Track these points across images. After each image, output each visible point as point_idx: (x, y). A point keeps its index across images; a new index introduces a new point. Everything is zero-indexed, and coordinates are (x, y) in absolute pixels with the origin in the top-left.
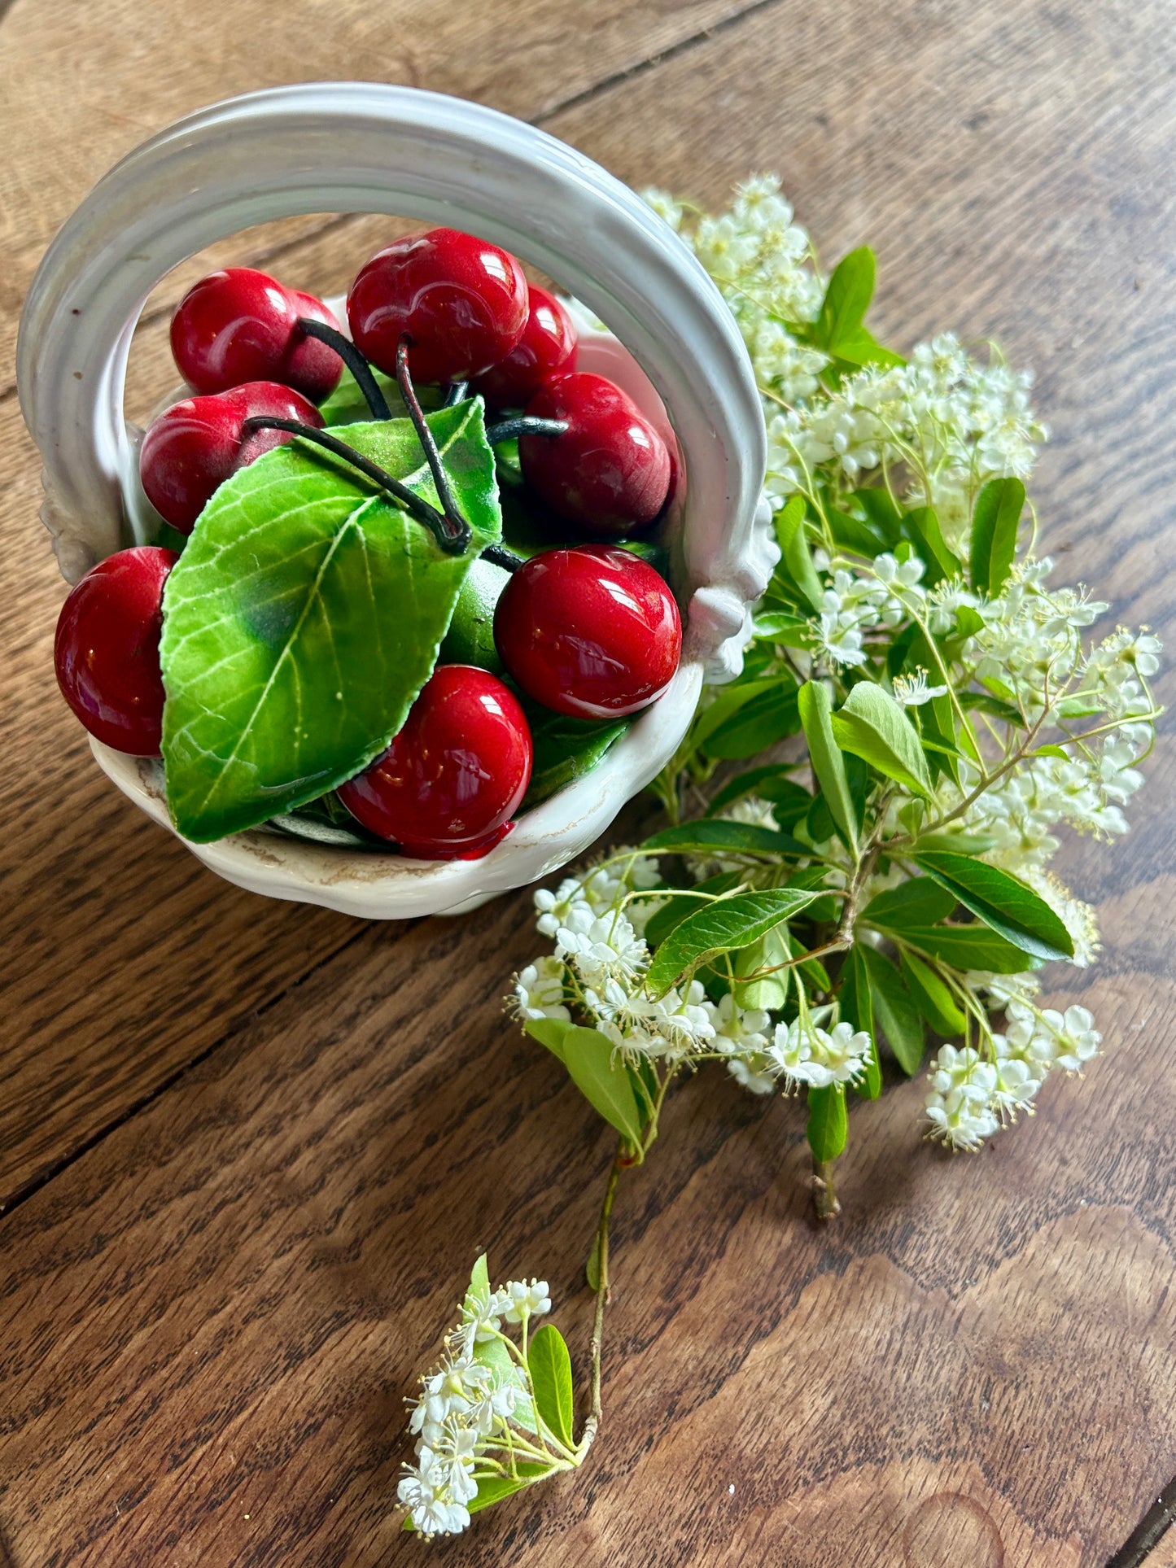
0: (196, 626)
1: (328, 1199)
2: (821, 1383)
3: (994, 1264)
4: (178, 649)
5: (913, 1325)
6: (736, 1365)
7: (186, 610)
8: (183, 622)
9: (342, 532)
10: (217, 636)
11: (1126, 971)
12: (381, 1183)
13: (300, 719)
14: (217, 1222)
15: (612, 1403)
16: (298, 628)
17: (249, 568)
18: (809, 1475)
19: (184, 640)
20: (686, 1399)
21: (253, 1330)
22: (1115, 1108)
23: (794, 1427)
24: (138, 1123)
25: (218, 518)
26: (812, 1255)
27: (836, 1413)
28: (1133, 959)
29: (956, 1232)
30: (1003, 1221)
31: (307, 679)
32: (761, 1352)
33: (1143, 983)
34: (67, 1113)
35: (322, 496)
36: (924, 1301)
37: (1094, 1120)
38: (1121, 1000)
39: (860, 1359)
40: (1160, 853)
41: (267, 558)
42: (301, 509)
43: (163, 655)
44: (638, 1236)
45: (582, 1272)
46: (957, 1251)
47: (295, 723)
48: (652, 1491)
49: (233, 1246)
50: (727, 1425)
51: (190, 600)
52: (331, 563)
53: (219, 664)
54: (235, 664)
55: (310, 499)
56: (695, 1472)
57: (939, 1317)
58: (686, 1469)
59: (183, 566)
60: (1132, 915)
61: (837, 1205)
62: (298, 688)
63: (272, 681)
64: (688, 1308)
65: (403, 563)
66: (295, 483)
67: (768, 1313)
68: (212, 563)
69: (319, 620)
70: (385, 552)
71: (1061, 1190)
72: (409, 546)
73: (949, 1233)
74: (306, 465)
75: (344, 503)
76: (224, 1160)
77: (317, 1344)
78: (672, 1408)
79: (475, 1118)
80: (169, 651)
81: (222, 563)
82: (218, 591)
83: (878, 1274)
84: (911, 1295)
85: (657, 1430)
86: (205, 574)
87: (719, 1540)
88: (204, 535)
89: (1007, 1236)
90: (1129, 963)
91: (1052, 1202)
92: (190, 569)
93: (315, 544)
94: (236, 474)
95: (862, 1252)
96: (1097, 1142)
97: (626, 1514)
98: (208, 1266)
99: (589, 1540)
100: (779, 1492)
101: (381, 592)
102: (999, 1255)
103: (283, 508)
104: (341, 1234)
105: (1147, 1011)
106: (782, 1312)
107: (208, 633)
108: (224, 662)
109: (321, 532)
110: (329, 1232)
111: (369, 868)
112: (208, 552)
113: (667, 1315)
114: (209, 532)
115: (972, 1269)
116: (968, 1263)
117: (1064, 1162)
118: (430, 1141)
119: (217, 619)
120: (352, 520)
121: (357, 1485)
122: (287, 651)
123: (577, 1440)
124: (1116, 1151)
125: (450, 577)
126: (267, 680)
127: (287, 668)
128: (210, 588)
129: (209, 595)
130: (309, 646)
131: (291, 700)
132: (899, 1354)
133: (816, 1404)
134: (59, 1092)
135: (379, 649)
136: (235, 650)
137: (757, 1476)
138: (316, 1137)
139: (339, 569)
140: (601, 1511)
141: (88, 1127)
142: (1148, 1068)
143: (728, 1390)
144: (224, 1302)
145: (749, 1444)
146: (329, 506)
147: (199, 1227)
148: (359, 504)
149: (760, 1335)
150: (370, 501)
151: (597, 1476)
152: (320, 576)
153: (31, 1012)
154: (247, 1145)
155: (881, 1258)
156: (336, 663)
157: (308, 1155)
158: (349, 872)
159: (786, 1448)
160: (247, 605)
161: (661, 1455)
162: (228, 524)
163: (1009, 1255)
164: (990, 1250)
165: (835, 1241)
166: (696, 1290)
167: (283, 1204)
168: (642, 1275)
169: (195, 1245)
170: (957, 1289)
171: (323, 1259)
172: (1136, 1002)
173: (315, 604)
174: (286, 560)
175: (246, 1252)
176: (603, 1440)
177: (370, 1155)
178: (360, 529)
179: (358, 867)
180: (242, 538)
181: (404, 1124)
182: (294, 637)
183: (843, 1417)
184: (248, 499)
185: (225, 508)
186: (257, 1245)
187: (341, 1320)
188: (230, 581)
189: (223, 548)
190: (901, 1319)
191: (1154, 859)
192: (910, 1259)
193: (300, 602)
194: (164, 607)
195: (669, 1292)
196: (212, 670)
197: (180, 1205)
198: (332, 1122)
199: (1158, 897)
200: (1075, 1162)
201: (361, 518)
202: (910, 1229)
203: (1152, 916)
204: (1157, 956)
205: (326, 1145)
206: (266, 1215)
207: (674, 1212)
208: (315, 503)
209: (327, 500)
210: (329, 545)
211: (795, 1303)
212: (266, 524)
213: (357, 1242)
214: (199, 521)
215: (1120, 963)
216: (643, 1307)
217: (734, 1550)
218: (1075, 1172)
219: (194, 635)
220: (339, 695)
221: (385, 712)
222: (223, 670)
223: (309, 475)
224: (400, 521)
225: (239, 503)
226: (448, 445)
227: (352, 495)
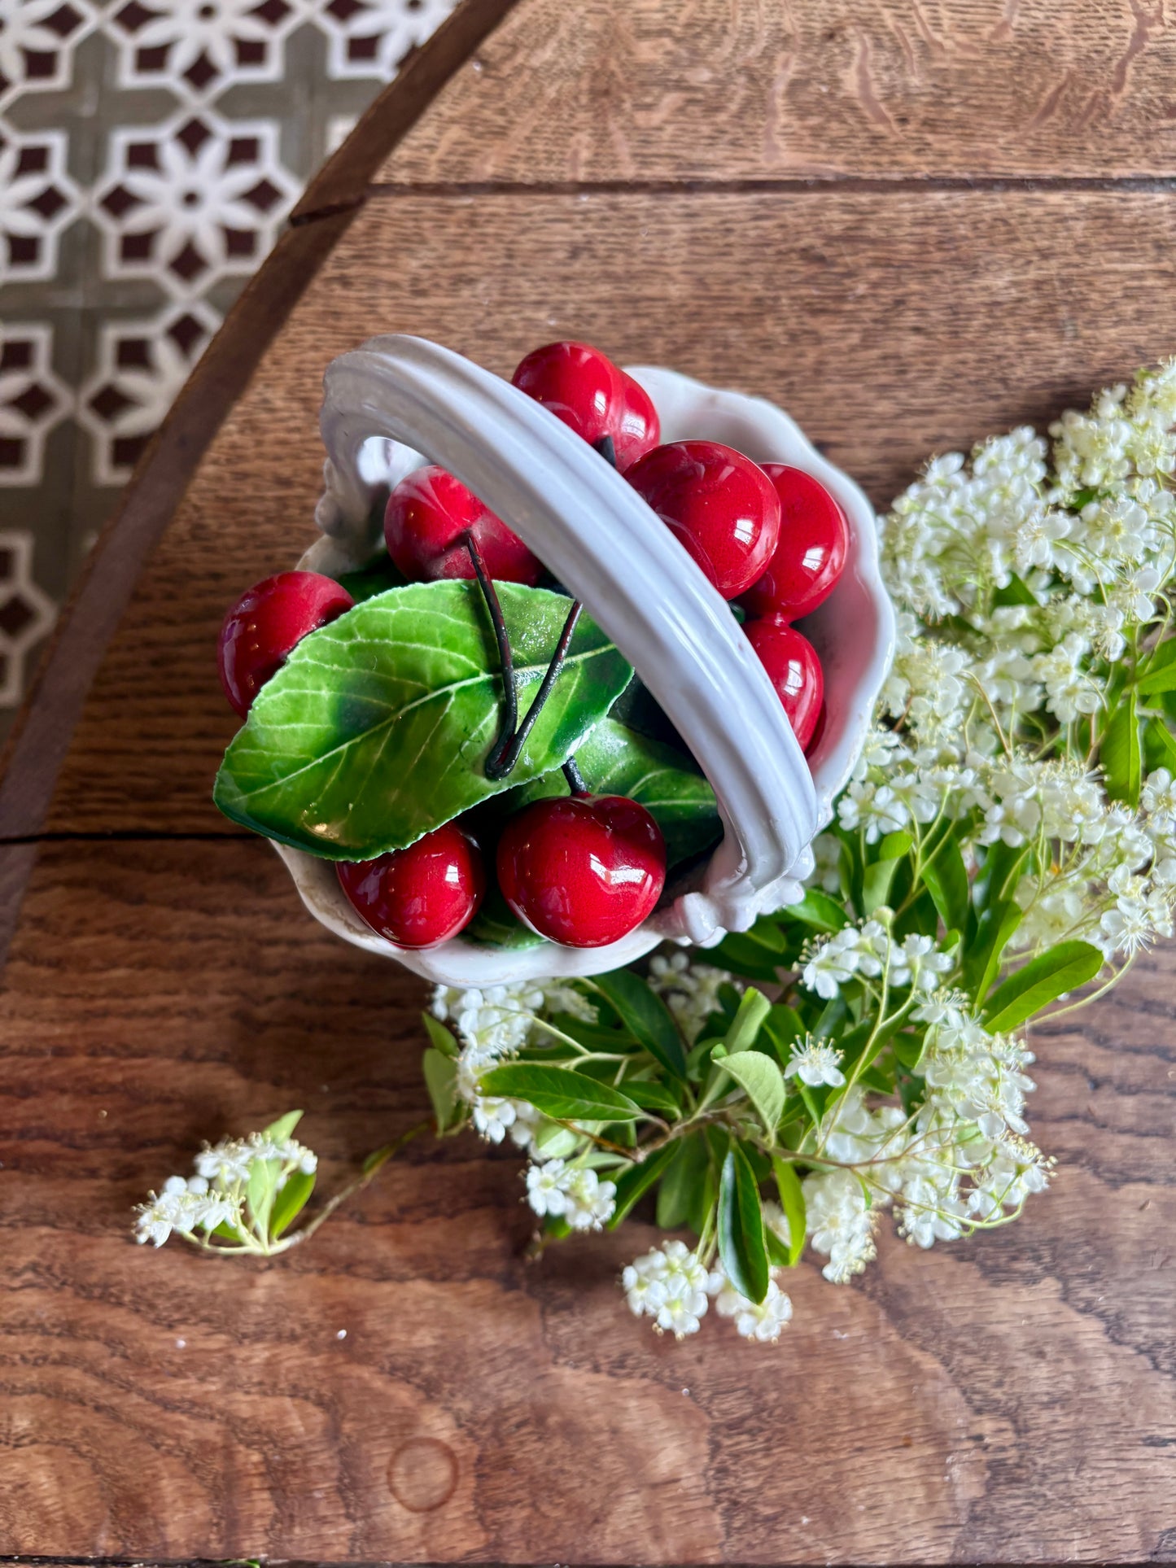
0: (300, 684)
1: (272, 985)
2: (438, 1331)
3: (596, 1369)
4: (275, 697)
5: (518, 1355)
6: (402, 1279)
7: (303, 668)
8: (294, 676)
9: (439, 692)
10: (310, 702)
11: (872, 1296)
12: (307, 1002)
13: (320, 799)
14: (205, 944)
15: (321, 1235)
16: (364, 735)
17: (368, 666)
18: (387, 1366)
19: (284, 691)
20: (361, 1270)
21: (177, 1022)
22: (766, 1364)
23: (402, 1337)
24: (207, 847)
25: (372, 613)
26: (499, 1267)
27: (430, 1354)
28: (886, 1294)
29: (595, 1334)
30: (626, 1355)
31: (342, 778)
32: (422, 1287)
33: (875, 1314)
34: (177, 806)
35: (454, 649)
36: (536, 1349)
37: (747, 1357)
38: (847, 1310)
39: (471, 1341)
40: (991, 1250)
41: (383, 667)
42: (431, 649)
43: (261, 695)
44: (418, 1162)
45: (367, 1153)
46: (583, 1343)
47: (315, 800)
48: (302, 1295)
49: (203, 966)
50: (370, 1303)
51: (312, 662)
52: (416, 708)
53: (294, 725)
54: (306, 733)
55: (444, 645)
56: (332, 1307)
57: (535, 1364)
58: (330, 1301)
59: (325, 633)
60: (919, 1269)
61: (538, 1255)
62: (333, 778)
63: (321, 760)
64: (406, 1228)
65: (450, 755)
66: (444, 622)
67: (447, 1271)
68: (346, 644)
69: (378, 744)
70: (448, 736)
71: (680, 1373)
72: (467, 743)
73: (590, 1329)
74: (466, 611)
75: (463, 665)
76: (237, 911)
77: (203, 1060)
78: (349, 1267)
79: (390, 1012)
80: (267, 694)
81: (352, 649)
82: (336, 667)
83: (526, 1313)
84: (532, 1339)
85: (333, 1269)
86: (336, 649)
87: (314, 1349)
88: (354, 620)
89: (621, 1364)
90: (880, 1294)
91: (667, 1373)
92: (328, 639)
93: (419, 684)
94: (411, 586)
95: (530, 1292)
96: (733, 1369)
97: (280, 1291)
98: (182, 965)
99: (252, 1284)
100: (365, 1359)
101: (425, 762)
102: (605, 1368)
103: (420, 638)
104: (262, 1013)
105: (857, 1331)
106: (455, 1278)
107: (304, 696)
108: (299, 726)
109: (429, 679)
110: (258, 1004)
111: (325, 901)
112: (348, 634)
113: (391, 1219)
114: (359, 620)
115: (581, 1360)
116: (583, 1354)
117: (700, 1360)
118: (353, 1002)
119: (319, 688)
120: (453, 688)
121: (166, 1149)
122: (345, 746)
123: (283, 1236)
124: (740, 1385)
125: (467, 794)
126: (318, 756)
127: (337, 758)
128: (333, 662)
129: (327, 667)
130: (360, 754)
131: (323, 783)
132: (493, 1360)
133: (425, 1338)
134: (182, 789)
135: (393, 799)
136: (313, 720)
137: (361, 1340)
138: (295, 943)
139: (417, 718)
140: (268, 1279)
141: (182, 824)
142: (817, 1364)
143: (387, 1287)
144: (176, 992)
145: (372, 1322)
146: (451, 661)
147: (194, 938)
148: (474, 674)
149: (431, 1278)
150: (484, 677)
151: (281, 1261)
152: (404, 711)
153: (204, 722)
154: (255, 913)
155: (536, 1306)
156: (365, 783)
157: (282, 949)
158: (313, 892)
159: (387, 1343)
160: (348, 691)
161: (324, 1282)
162: (375, 624)
163: (611, 1374)
164: (602, 1361)
165: (521, 1271)
166: (418, 1222)
167: (246, 966)
168: (398, 1187)
169: (184, 947)
170: (561, 1361)
171: (243, 1018)
172: (856, 1320)
173: (383, 731)
174: (394, 679)
175: (207, 975)
176: (299, 1249)
177: (314, 981)
178: (453, 699)
179: (320, 894)
180: (377, 640)
181: (347, 980)
182: (358, 740)
183: (433, 1358)
184: (403, 614)
185: (383, 610)
186: (215, 977)
187: (224, 1059)
188: (349, 666)
189: (360, 639)
190: (515, 1344)
191: (980, 1249)
192: (552, 1321)
193: (380, 716)
194: (291, 657)
195: (404, 1210)
196: (286, 727)
197: (195, 917)
198: (311, 942)
199: (952, 1274)
200: (706, 1366)
201: (463, 690)
202: (568, 1306)
203: (933, 1282)
204: (905, 1307)
205: (297, 952)
206: (232, 963)
207: (447, 1170)
208: (445, 651)
209: (455, 655)
210: (425, 694)
211: (466, 1280)
212: (400, 643)
213: (266, 1024)
214: (357, 607)
215: (875, 1290)
216: (384, 1203)
217: (317, 1361)
218: (700, 1373)
219: (294, 692)
220: (351, 806)
222: (294, 732)
223: (461, 622)
224: (488, 709)
225: (394, 612)
226: (603, 650)
227: (477, 662)
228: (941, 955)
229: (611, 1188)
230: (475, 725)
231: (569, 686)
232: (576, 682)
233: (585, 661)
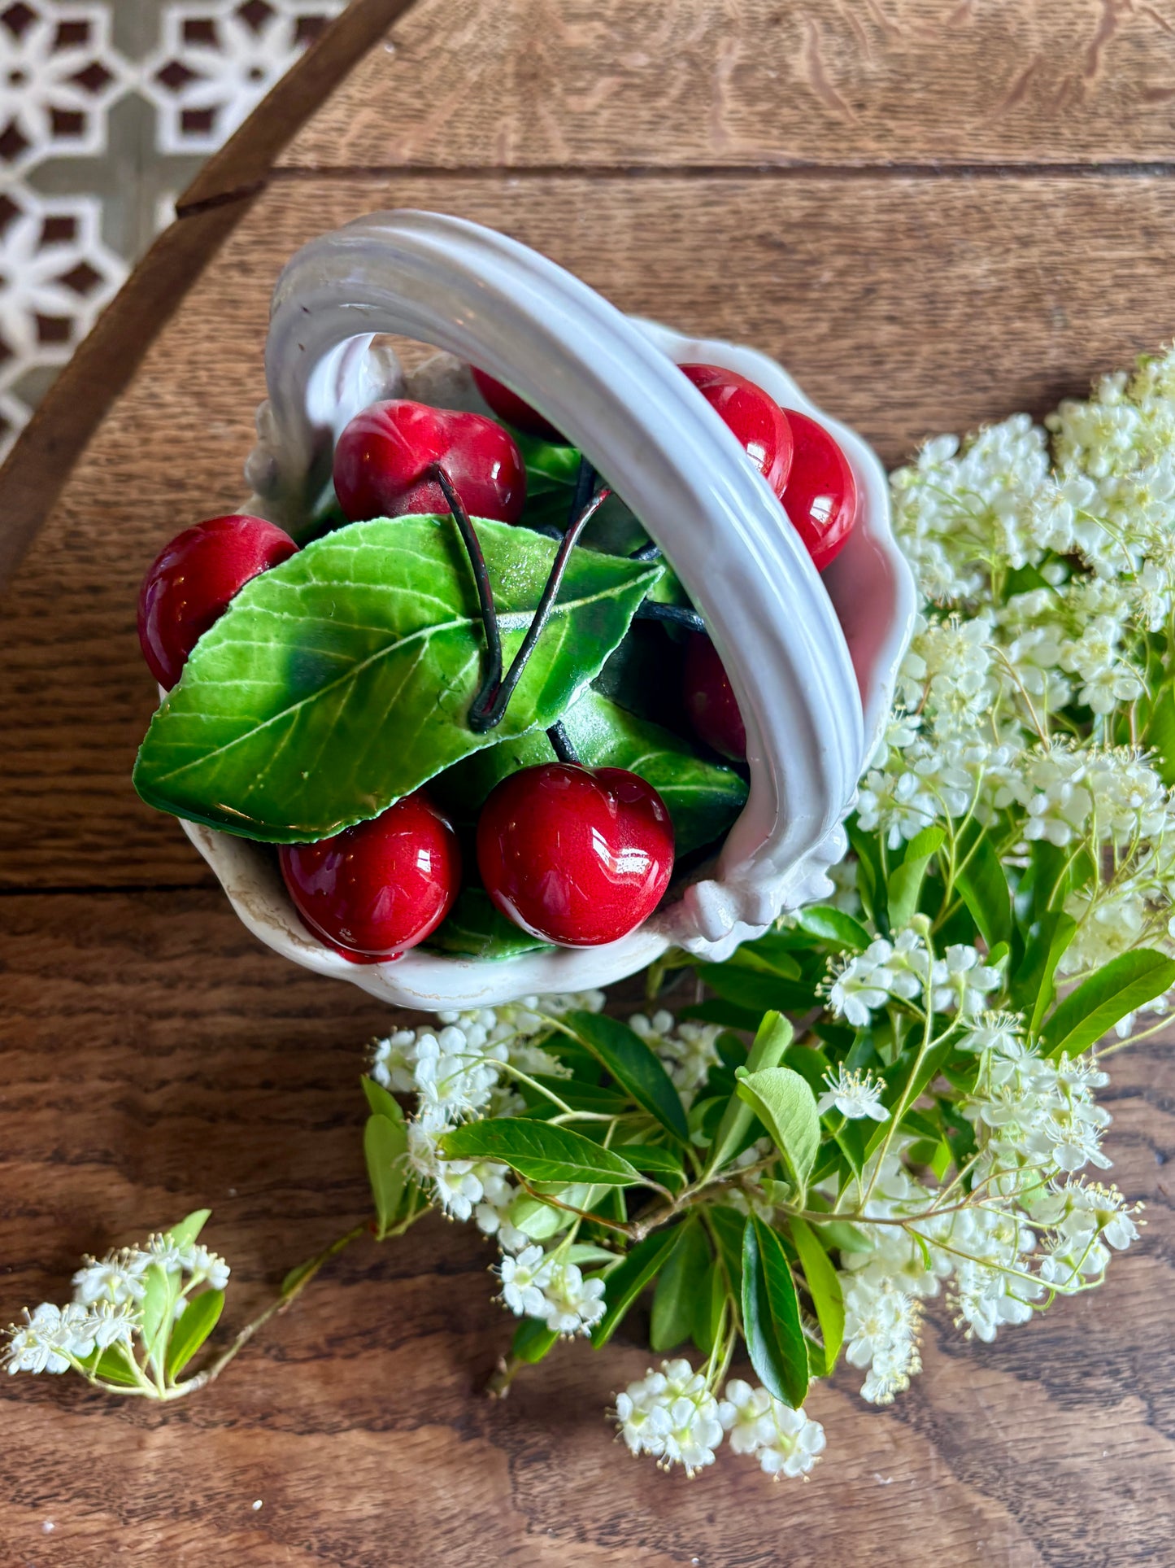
0: (245, 635)
1: (166, 1067)
2: (380, 1496)
3: (582, 1537)
4: (215, 648)
5: (482, 1522)
6: (334, 1430)
7: (248, 616)
8: (237, 626)
9: (411, 638)
10: (255, 655)
11: (918, 1428)
12: (209, 1086)
13: (267, 770)
14: (83, 1019)
15: (231, 1376)
16: (321, 693)
17: (323, 613)
18: (316, 1546)
19: (226, 642)
20: (281, 1420)
21: (47, 1115)
22: (795, 1520)
23: (335, 1506)
24: (85, 902)
25: (329, 552)
26: (456, 1409)
27: (371, 1526)
28: (935, 1426)
29: (579, 1490)
30: (619, 1516)
31: (294, 743)
32: (359, 1438)
33: (923, 1451)
34: (47, 855)
35: (426, 590)
36: (505, 1513)
37: (769, 1513)
38: (888, 1447)
39: (422, 1507)
40: (1057, 1364)
41: (342, 613)
42: (400, 591)
43: (199, 646)
44: (351, 1281)
45: (287, 1270)
46: (563, 1504)
47: (261, 770)
48: (206, 1455)
49: (78, 1045)
50: (292, 1462)
51: (258, 609)
52: (383, 657)
53: (237, 682)
54: (252, 692)
55: (415, 587)
56: (244, 1470)
57: (505, 1534)
58: (241, 1462)
59: (274, 576)
60: (973, 1391)
61: (504, 1391)
62: (283, 744)
63: (269, 723)
64: (336, 1364)
65: (428, 706)
66: (413, 561)
67: (388, 1417)
68: (298, 588)
69: (338, 701)
70: (424, 684)
71: (687, 1537)
72: (446, 693)
73: (571, 1485)
74: (439, 549)
75: (439, 610)
76: (121, 978)
77: (79, 1161)
78: (266, 1417)
79: (311, 1096)
80: (206, 646)
81: (306, 594)
82: (286, 615)
83: (490, 1467)
84: (499, 1500)
85: (244, 1421)
86: (287, 595)
87: (222, 1527)
88: (308, 560)
89: (612, 1528)
90: (928, 1425)
91: (671, 1538)
92: (278, 582)
93: (386, 630)
94: (375, 521)
95: (494, 1440)
96: (752, 1530)
97: (177, 1453)
98: (53, 1045)
99: (141, 1445)
100: (286, 1537)
101: (395, 716)
102: (592, 1535)
103: (386, 579)
104: (153, 1100)
105: (903, 1474)
106: (399, 1426)
107: (249, 648)
108: (245, 684)
109: (398, 623)
110: (147, 1091)
111: (264, 908)
112: (302, 577)
113: (318, 1354)
114: (315, 558)
115: (563, 1526)
116: (564, 1519)
117: (711, 1519)
118: (267, 1085)
119: (266, 640)
120: (427, 633)
121: (32, 1275)
122: (298, 706)
123: (181, 1379)
124: (762, 1550)
125: (449, 748)
126: (266, 719)
127: (288, 719)
128: (281, 610)
129: (276, 615)
130: (317, 715)
131: (271, 750)
132: (451, 1531)
133: (363, 1506)
134: (55, 834)
135: (358, 763)
136: (259, 677)
137: (282, 1512)
138: (193, 1014)
139: (385, 668)
140: (163, 1436)
141: (52, 877)
142: (856, 1518)
143: (314, 1441)
144: (45, 1079)
145: (296, 1487)
146: (423, 604)
147: (68, 1012)
148: (449, 618)
149: (369, 1427)
150: (461, 621)
151: (178, 1412)
152: (368, 662)
154: (144, 980)
155: (503, 1457)
156: (323, 746)
157: (177, 1023)
158: (248, 897)
159: (316, 1514)
160: (300, 643)
161: (233, 1438)
162: (335, 563)
163: (600, 1542)
164: (589, 1526)
165: (482, 1414)
166: (352, 1356)
167: (133, 1045)
168: (325, 1312)
169: (56, 1023)
170: (537, 1528)
171: (128, 1106)
172: (901, 1459)
173: (344, 685)
174: (356, 627)
175: (83, 1057)
176: (202, 1394)
177: (217, 1061)
178: (427, 645)
180: (335, 583)
181: (259, 1057)
182: (313, 698)
183: (374, 1532)
184: (366, 551)
185: (342, 547)
186: (94, 1058)
187: (106, 1159)
188: (302, 614)
189: (315, 581)
190: (476, 1509)
191: (1045, 1364)
192: (524, 1476)
193: (339, 671)
194: (233, 603)
195: (334, 1341)
196: (228, 683)
197: (69, 986)
198: (212, 1013)
199: (1014, 1397)
200: (720, 1527)
201: (438, 635)
202: (543, 1457)
203: (991, 1408)
204: (959, 1441)
205: (195, 1026)
206: (116, 1042)
207: (387, 1288)
208: (416, 593)
209: (427, 597)
210: (394, 640)
211: (413, 1428)
212: (362, 585)
213: (157, 1115)
214: (312, 544)
215: (921, 1420)
216: (307, 1333)
217: (225, 1543)
218: (712, 1535)
219: (238, 643)
220: (306, 775)
221: (327, 816)
222: (237, 689)
223: (432, 561)
224: (467, 658)
225: (355, 549)
226: (594, 598)
227: (453, 606)
228: (988, 968)
229: (599, 1286)
230: (455, 673)
231: (557, 637)
232: (564, 633)
233: (574, 611)
